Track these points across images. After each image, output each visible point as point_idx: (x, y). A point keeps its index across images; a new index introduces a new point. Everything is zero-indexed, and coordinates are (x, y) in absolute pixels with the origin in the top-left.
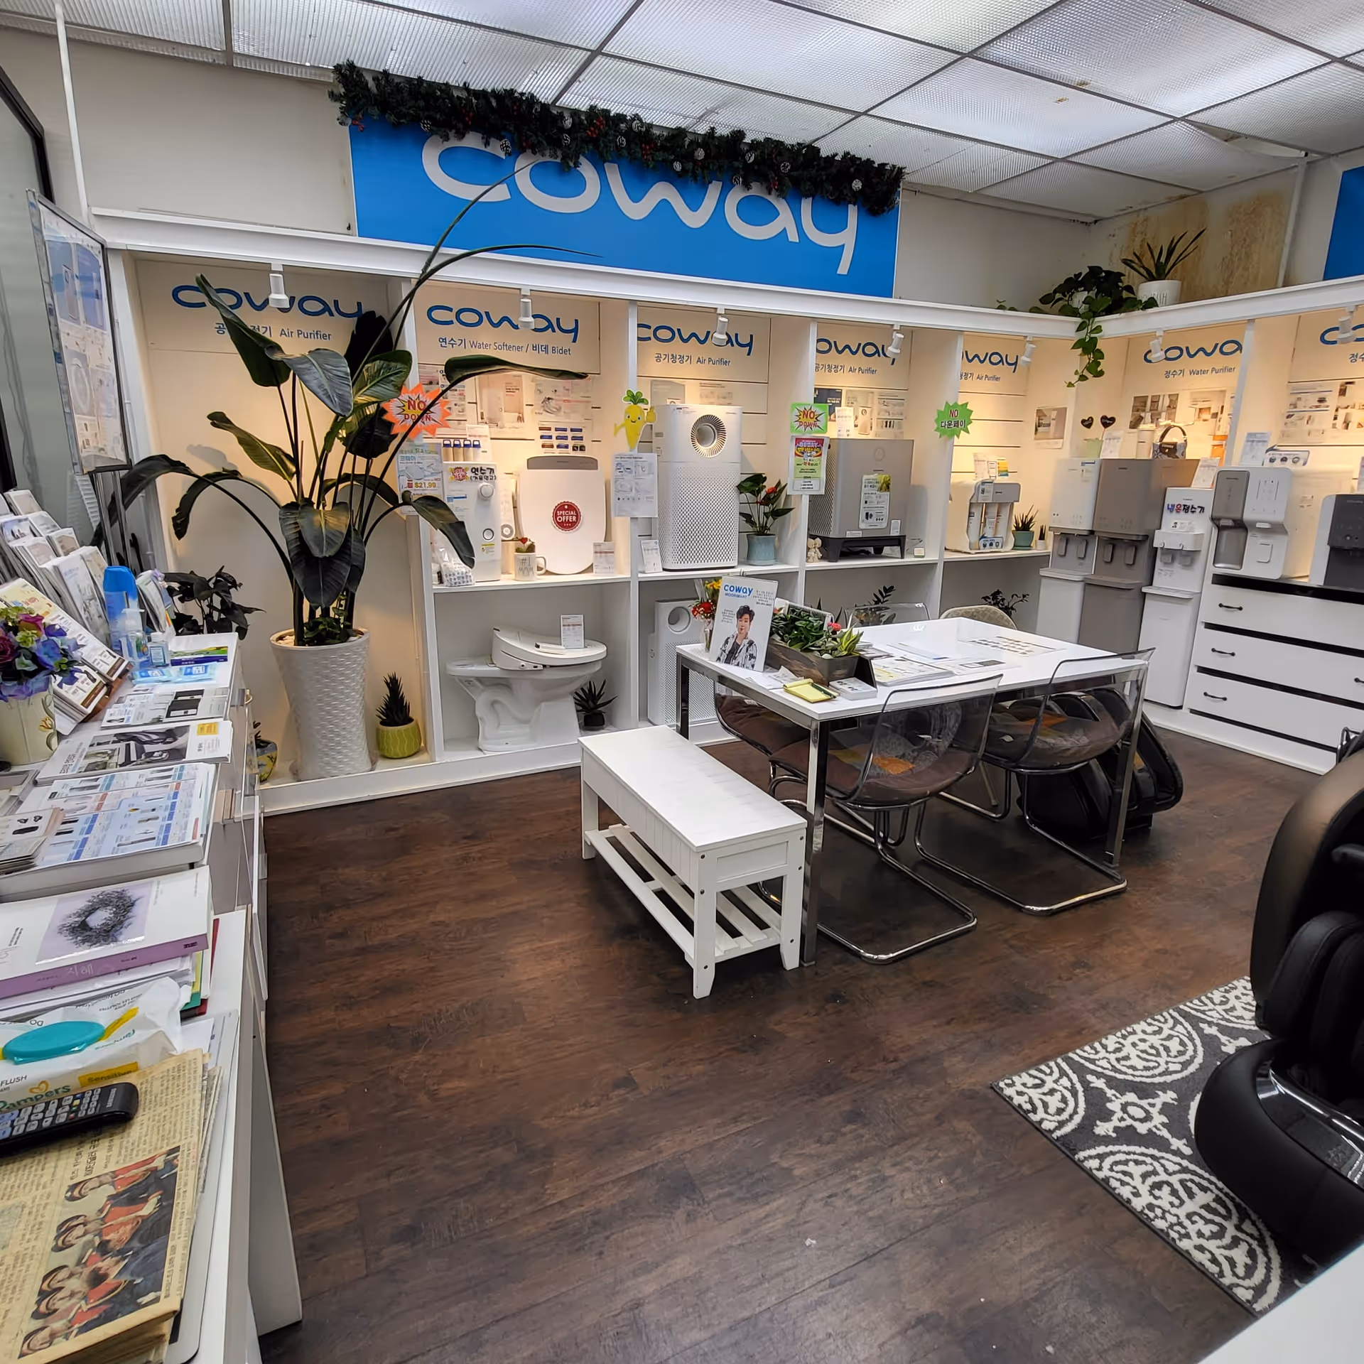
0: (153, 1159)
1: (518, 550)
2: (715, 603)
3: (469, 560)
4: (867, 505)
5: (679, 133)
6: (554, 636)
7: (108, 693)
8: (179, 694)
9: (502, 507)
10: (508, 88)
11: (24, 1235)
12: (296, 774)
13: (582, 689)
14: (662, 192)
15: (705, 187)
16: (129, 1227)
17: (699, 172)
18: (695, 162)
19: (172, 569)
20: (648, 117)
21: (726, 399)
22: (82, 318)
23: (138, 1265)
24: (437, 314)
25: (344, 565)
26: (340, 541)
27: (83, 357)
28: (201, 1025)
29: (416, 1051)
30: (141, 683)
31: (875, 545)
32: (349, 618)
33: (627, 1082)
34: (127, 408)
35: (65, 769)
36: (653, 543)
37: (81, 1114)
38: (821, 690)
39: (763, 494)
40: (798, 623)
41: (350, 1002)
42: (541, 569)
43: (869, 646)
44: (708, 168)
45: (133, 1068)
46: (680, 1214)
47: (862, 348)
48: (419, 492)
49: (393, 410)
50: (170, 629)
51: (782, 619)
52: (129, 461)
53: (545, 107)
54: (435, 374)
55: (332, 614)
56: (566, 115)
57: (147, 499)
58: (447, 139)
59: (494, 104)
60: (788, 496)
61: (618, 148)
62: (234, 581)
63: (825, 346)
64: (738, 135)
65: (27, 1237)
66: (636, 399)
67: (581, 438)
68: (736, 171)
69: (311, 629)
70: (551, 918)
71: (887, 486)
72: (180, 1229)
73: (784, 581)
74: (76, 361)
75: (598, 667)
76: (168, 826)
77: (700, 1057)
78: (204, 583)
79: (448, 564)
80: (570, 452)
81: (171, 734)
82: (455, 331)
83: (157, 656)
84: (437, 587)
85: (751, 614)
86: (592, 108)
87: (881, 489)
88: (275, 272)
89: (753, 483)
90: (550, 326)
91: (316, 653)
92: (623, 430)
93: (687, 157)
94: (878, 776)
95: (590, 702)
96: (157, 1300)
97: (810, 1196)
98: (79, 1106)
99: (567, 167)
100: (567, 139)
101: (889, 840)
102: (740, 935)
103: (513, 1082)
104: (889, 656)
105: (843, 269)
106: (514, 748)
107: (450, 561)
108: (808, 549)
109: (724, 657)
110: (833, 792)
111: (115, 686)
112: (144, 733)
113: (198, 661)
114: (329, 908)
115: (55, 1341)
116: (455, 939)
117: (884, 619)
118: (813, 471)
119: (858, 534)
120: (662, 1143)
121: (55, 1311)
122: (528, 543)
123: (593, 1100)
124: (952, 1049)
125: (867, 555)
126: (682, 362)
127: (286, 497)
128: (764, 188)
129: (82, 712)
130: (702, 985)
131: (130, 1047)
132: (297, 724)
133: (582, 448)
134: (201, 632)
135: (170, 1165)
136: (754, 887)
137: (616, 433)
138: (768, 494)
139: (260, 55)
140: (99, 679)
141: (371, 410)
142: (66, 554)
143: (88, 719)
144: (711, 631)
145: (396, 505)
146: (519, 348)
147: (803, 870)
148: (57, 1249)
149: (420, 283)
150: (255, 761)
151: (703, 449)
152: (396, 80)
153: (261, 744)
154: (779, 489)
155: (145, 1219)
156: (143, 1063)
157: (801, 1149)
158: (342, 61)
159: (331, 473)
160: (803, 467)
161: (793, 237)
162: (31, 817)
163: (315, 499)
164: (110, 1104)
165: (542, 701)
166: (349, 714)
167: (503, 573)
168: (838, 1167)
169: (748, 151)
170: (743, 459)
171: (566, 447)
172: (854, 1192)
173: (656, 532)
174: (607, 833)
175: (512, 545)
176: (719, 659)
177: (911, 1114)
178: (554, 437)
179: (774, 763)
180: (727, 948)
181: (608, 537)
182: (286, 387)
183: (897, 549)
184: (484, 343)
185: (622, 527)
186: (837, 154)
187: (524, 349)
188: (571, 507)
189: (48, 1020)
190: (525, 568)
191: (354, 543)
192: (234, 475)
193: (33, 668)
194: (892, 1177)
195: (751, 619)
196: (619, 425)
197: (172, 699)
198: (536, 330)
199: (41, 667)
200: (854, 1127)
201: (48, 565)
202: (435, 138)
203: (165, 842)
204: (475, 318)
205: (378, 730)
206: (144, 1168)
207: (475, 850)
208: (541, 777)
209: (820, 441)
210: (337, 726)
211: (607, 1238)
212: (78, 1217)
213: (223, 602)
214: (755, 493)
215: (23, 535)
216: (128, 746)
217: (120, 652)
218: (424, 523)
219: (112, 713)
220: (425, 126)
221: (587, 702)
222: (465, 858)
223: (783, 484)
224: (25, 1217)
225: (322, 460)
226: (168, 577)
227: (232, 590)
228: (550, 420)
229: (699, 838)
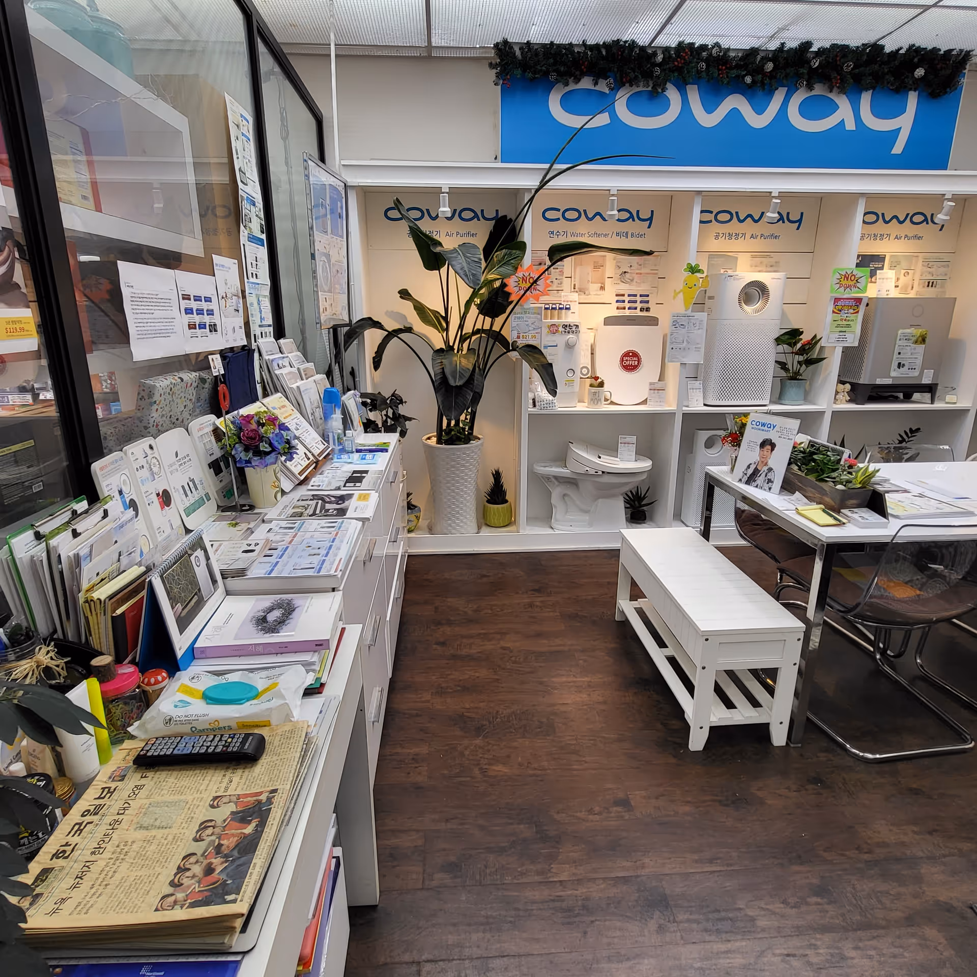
0: (261, 793)
1: (591, 386)
2: (742, 434)
3: (553, 392)
4: (899, 356)
5: (754, 52)
6: (613, 450)
7: (315, 468)
8: (355, 472)
9: (582, 353)
10: (616, 39)
11: (182, 823)
12: (431, 530)
13: (631, 492)
14: (735, 102)
15: (771, 93)
16: (236, 839)
17: (767, 81)
18: (764, 74)
19: (369, 390)
20: (725, 44)
21: (773, 267)
22: (329, 231)
23: (233, 870)
24: (549, 215)
25: (470, 392)
26: (467, 375)
27: (328, 256)
28: (316, 702)
29: (478, 737)
30: (336, 462)
31: (907, 391)
32: (471, 428)
33: (625, 803)
34: (352, 288)
35: (280, 515)
36: (698, 384)
37: (230, 750)
38: (831, 516)
39: (799, 345)
40: (815, 457)
41: (441, 692)
42: (608, 400)
43: (886, 481)
44: (775, 77)
45: (266, 724)
46: (652, 925)
47: (910, 218)
48: (524, 342)
49: (513, 285)
50: (361, 428)
51: (801, 452)
52: (350, 320)
53: (643, 49)
54: (544, 258)
55: (461, 425)
56: (659, 52)
57: (358, 344)
58: (567, 84)
59: (604, 53)
60: (822, 348)
61: (699, 72)
62: (402, 400)
63: (872, 218)
64: (807, 45)
65: (183, 825)
66: (694, 270)
67: (647, 302)
68: (799, 76)
69: (447, 434)
70: (585, 661)
71: (923, 340)
72: (262, 852)
73: (808, 421)
74: (324, 258)
75: (644, 476)
76: (324, 561)
77: (689, 799)
78: (384, 400)
79: (540, 394)
80: (638, 313)
81: (342, 499)
82: (562, 225)
83: (348, 445)
84: (531, 409)
85: (773, 446)
86: (680, 44)
87: (916, 342)
88: (443, 193)
89: (791, 336)
90: (631, 217)
91: (447, 450)
92: (681, 296)
93: (760, 70)
94: (881, 597)
95: (636, 503)
96: (234, 901)
97: (769, 948)
98: (230, 743)
99: (656, 94)
100: (657, 71)
101: (889, 652)
102: (735, 708)
103: (539, 779)
104: (906, 491)
105: (898, 149)
106: (577, 530)
107: (542, 391)
108: (837, 393)
109: (744, 480)
110: (832, 603)
111: (320, 463)
112: (328, 496)
113: (371, 451)
114: (439, 623)
115: (176, 907)
116: (515, 662)
117: (906, 457)
118: (848, 326)
119: (888, 381)
120: (647, 861)
121: (182, 884)
122: (599, 380)
123: (597, 809)
124: (932, 858)
125: (895, 400)
126: (737, 239)
127: (439, 344)
128: (826, 86)
129: (298, 479)
130: (697, 741)
131: (268, 709)
132: (434, 497)
133: (648, 309)
134: (380, 431)
135: (270, 801)
136: (754, 672)
137: (674, 298)
138: (803, 345)
139: (448, 45)
140: (312, 458)
141: (497, 284)
142: (307, 379)
143: (301, 483)
144: (736, 457)
145: (509, 351)
146: (605, 235)
147: (797, 666)
148: (196, 840)
149: (537, 191)
150: (407, 518)
151: (748, 309)
152: (536, 47)
153: (411, 507)
154: (814, 341)
155: (246, 836)
156: (274, 722)
157: (766, 904)
158: (499, 40)
159: (468, 328)
160: (840, 323)
161: (850, 125)
162: (253, 543)
163: (456, 347)
164: (246, 747)
165: (599, 498)
166: (466, 493)
167: (579, 402)
168: (799, 931)
169: (814, 58)
170: (783, 315)
171: (636, 308)
172: (814, 960)
173: (701, 376)
174: (636, 604)
175: (588, 381)
176: (740, 480)
177: (879, 906)
178: (626, 302)
179: (782, 571)
180: (721, 716)
181: (661, 378)
182: (444, 270)
183: (928, 395)
184: (582, 232)
185: (673, 369)
186: (901, 48)
187: (610, 236)
188: (635, 355)
189: (233, 678)
190: (595, 399)
191: (477, 376)
192: (409, 330)
193: (269, 449)
194: (853, 958)
195: (772, 450)
196: (678, 291)
197: (350, 475)
198: (619, 220)
199: (274, 449)
200: (819, 900)
201: (294, 386)
202: (559, 86)
203: (319, 572)
204: (576, 215)
205: (484, 506)
206: (255, 798)
207: (538, 601)
208: (594, 553)
209: (859, 301)
210: (457, 501)
211: (592, 922)
212: (211, 821)
213: (394, 413)
214: (792, 345)
215: (284, 366)
216: (317, 503)
217: (328, 442)
218: (525, 365)
219: (315, 481)
220: (553, 77)
221: (634, 501)
222: (531, 605)
223: (818, 338)
224: (186, 810)
225: (463, 318)
226: (363, 395)
227: (400, 406)
228: (625, 288)
229: (704, 625)
